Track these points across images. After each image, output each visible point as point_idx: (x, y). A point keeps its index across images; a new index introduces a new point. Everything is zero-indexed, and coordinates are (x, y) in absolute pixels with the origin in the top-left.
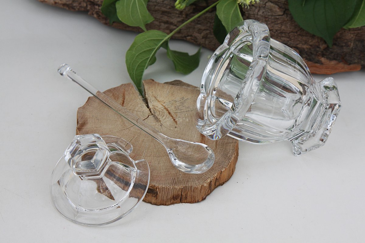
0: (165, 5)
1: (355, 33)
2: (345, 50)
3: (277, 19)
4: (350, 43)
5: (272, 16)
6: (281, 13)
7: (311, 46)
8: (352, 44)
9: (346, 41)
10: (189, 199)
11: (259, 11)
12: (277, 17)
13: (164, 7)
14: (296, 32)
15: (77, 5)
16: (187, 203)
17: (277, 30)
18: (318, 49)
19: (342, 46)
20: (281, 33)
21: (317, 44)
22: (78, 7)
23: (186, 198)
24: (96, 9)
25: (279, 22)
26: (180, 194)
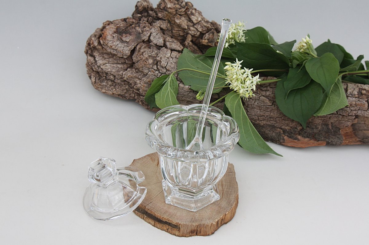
0: (189, 97)
1: (322, 119)
2: (315, 131)
3: (268, 108)
4: (318, 126)
5: (264, 106)
6: (270, 104)
7: (291, 127)
8: (320, 127)
9: (315, 125)
10: (202, 233)
11: (255, 102)
12: (268, 107)
13: (189, 98)
14: (281, 118)
15: (128, 95)
16: (201, 235)
17: (267, 116)
18: (296, 130)
19: (313, 128)
20: (270, 118)
21: (295, 126)
22: (129, 97)
23: (200, 232)
24: (141, 98)
25: (269, 110)
26: (196, 229)
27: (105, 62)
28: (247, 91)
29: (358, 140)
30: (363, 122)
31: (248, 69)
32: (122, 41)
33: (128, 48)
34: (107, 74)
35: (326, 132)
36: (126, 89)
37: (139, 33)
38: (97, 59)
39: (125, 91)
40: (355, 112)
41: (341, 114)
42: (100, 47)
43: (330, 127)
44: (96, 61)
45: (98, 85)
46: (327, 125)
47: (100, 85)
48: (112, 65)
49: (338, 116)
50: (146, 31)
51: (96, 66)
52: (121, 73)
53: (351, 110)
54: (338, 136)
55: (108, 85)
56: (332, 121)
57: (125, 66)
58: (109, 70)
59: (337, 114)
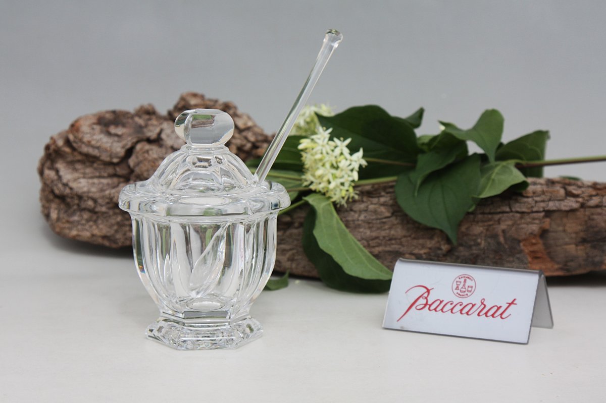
1: (484, 226)
2: (475, 252)
3: (384, 223)
4: (479, 240)
5: (377, 219)
6: (388, 214)
7: (430, 248)
8: (483, 242)
9: (474, 237)
11: (359, 216)
12: (384, 220)
14: (410, 236)
17: (384, 237)
18: (439, 252)
19: (470, 246)
20: (390, 240)
21: (437, 245)
25: (387, 227)
27: (76, 175)
28: (342, 184)
29: (556, 266)
30: (561, 228)
31: (342, 139)
32: (109, 134)
33: (120, 144)
34: (80, 197)
35: (496, 252)
36: (118, 223)
37: (141, 127)
38: (62, 173)
39: (115, 227)
40: (542, 205)
41: (519, 210)
42: (67, 150)
43: (502, 239)
44: (60, 178)
45: (63, 223)
46: (495, 236)
47: (68, 222)
48: (91, 181)
49: (513, 216)
50: (152, 125)
51: (60, 185)
52: (107, 192)
53: (536, 202)
54: (518, 256)
55: (82, 220)
56: (503, 226)
57: (115, 180)
58: (85, 189)
59: (512, 211)
